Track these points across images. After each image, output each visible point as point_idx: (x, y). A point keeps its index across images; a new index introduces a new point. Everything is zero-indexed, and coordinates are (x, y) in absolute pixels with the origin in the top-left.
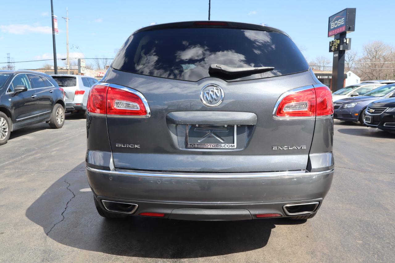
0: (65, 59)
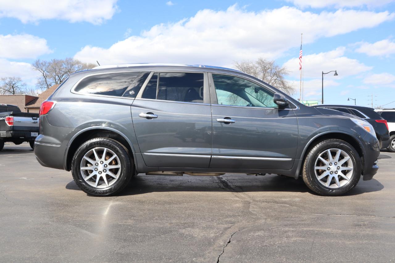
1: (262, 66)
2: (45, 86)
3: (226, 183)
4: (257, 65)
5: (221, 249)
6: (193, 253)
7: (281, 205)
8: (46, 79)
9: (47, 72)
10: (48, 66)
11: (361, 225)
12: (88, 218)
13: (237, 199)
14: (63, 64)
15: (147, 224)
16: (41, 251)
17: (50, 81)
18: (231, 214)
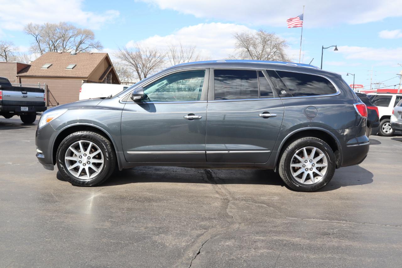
1: (262, 38)
2: (39, 52)
3: (210, 174)
4: (257, 37)
5: (189, 262)
6: (161, 266)
7: (259, 204)
8: (39, 44)
9: (40, 37)
10: (42, 30)
11: (329, 234)
12: (66, 218)
13: (217, 196)
14: (57, 28)
15: (123, 227)
16: (13, 262)
17: (44, 46)
18: (208, 217)
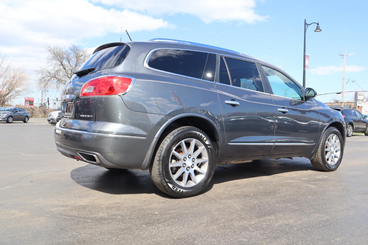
0: (340, 93)
